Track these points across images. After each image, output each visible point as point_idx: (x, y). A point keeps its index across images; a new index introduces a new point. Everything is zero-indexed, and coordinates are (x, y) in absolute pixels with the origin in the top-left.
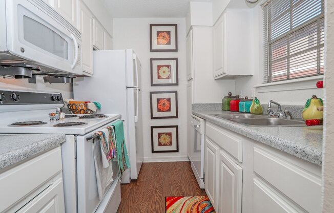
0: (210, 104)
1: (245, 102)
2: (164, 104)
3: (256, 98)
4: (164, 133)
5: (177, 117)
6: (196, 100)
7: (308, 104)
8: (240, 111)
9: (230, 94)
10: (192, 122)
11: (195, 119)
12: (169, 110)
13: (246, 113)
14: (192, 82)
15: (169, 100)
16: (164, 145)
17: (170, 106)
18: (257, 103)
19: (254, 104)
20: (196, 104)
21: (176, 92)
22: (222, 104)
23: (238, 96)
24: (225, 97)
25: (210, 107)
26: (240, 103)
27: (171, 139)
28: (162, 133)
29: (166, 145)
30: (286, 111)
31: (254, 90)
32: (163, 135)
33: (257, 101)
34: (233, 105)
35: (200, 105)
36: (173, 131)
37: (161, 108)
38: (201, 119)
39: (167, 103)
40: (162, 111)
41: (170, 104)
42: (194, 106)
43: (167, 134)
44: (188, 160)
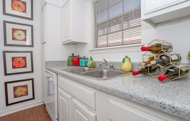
0: (59, 61)
1: (83, 60)
2: (19, 62)
3: (91, 57)
4: (20, 86)
5: (32, 71)
6: (48, 58)
7: (124, 61)
8: (80, 65)
9: (73, 54)
10: (46, 75)
11: (48, 73)
12: (25, 66)
13: (85, 67)
14: (46, 45)
15: (24, 58)
16: (20, 96)
17: (26, 63)
18: (92, 60)
19: (90, 61)
20: (49, 62)
21: (31, 52)
22: (68, 61)
23: (78, 56)
24: (69, 57)
25: (59, 63)
26: (80, 60)
27: (27, 90)
28: (18, 87)
29: (23, 96)
30: (111, 65)
31: (88, 52)
32: (19, 88)
33: (92, 59)
34: (76, 61)
35: (52, 62)
36: (29, 83)
37: (16, 65)
38: (54, 74)
39: (22, 61)
40: (18, 68)
41: (26, 61)
42: (47, 63)
43: (22, 86)
44: (43, 104)
